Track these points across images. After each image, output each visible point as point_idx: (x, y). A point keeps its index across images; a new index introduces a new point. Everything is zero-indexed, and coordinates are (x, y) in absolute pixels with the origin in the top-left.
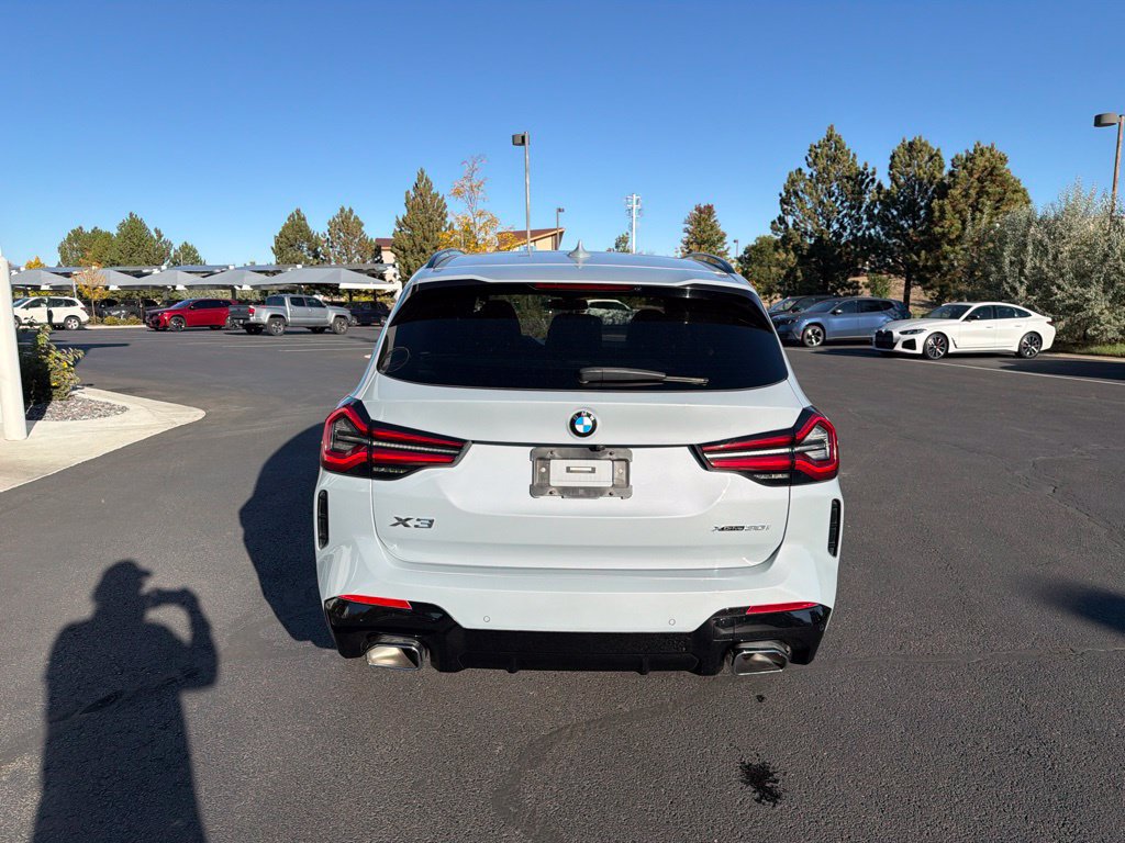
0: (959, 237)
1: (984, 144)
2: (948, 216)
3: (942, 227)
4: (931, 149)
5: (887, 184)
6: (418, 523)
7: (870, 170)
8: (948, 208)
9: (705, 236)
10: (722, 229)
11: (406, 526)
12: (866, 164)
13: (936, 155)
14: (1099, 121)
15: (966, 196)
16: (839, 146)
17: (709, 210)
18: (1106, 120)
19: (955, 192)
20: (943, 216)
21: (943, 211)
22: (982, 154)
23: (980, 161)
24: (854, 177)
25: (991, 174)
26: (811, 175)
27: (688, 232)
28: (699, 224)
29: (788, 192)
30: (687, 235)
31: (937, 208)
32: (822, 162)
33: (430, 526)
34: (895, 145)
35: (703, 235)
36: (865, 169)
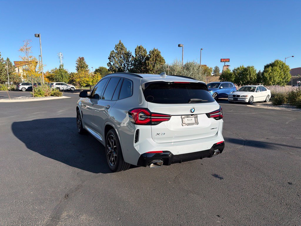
0: (152, 70)
1: (156, 49)
2: (150, 65)
3: (148, 67)
4: (144, 49)
5: (134, 56)
6: (162, 134)
7: (130, 52)
8: (149, 63)
9: (82, 65)
10: (87, 64)
11: (159, 135)
12: (129, 51)
13: (145, 50)
14: (179, 46)
15: (153, 60)
16: (122, 46)
17: (83, 59)
18: (180, 46)
19: (151, 59)
20: (149, 65)
21: (148, 64)
22: (156, 51)
23: (155, 52)
24: (127, 54)
25: (158, 55)
26: (116, 52)
27: (77, 64)
28: (80, 62)
29: (111, 56)
30: (77, 65)
31: (147, 63)
32: (119, 49)
33: (164, 134)
34: (136, 47)
35: (81, 65)
36: (129, 52)
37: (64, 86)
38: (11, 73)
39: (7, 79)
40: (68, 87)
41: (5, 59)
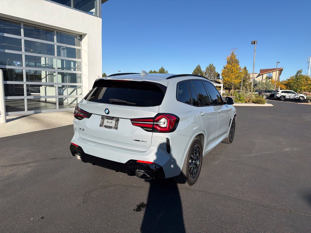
11: (81, 130)
33: (84, 130)
37: (291, 94)
38: (245, 80)
39: (241, 86)
40: (295, 96)
41: (242, 67)
